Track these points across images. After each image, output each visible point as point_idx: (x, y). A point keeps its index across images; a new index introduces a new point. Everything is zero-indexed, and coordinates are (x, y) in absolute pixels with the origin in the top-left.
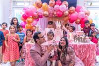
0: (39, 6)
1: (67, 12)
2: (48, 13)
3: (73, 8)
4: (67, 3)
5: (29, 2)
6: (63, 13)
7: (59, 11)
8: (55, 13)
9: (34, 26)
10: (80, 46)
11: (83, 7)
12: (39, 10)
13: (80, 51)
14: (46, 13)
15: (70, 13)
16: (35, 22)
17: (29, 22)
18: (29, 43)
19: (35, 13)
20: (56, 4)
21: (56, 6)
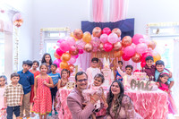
0: (78, 36)
1: (119, 44)
2: (91, 47)
3: (128, 38)
4: (119, 31)
5: (66, 32)
6: (113, 45)
7: (107, 42)
8: (102, 46)
9: (71, 65)
10: (141, 96)
11: (144, 36)
12: (78, 42)
13: (141, 104)
14: (88, 46)
15: (124, 45)
16: (73, 59)
17: (65, 60)
18: (65, 88)
19: (73, 47)
20: (102, 33)
21: (102, 36)
